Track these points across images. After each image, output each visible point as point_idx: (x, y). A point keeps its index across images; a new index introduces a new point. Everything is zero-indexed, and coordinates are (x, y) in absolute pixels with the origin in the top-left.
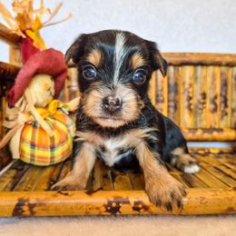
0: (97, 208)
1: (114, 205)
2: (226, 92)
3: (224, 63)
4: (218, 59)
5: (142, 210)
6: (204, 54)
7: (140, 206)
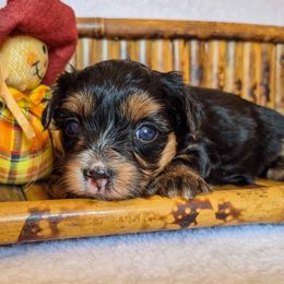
0: (162, 218)
1: (188, 211)
2: (268, 79)
3: (267, 38)
4: (260, 32)
5: (229, 218)
6: (240, 25)
7: (227, 211)
